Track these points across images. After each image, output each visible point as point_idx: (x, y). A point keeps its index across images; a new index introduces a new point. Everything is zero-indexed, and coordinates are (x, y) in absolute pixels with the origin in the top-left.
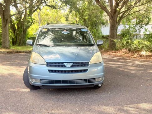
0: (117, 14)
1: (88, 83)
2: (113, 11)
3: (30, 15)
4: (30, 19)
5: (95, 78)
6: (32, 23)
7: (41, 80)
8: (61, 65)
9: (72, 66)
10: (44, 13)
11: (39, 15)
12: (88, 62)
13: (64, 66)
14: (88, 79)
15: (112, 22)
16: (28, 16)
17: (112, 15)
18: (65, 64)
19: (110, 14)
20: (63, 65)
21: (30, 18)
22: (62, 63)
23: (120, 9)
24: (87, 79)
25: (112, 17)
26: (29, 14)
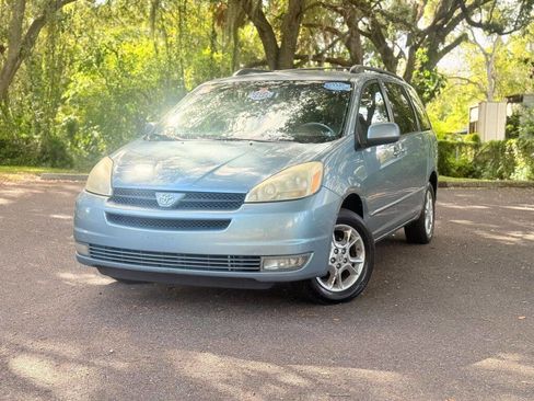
1: (232, 270)
3: (429, 65)
4: (428, 78)
5: (259, 257)
6: (436, 93)
7: (91, 245)
10: (511, 56)
11: (488, 63)
13: (156, 205)
14: (232, 257)
16: (421, 70)
20: (152, 199)
21: (427, 73)
24: (226, 257)
26: (425, 59)
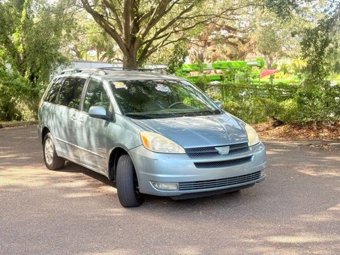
0: (136, 44)
2: (130, 39)
7: (180, 183)
8: (211, 151)
9: (231, 152)
12: (247, 143)
13: (217, 153)
15: (128, 61)
17: (128, 47)
18: (218, 149)
19: (123, 46)
20: (214, 151)
22: (213, 148)
23: (144, 35)
24: (250, 174)
25: (128, 50)
